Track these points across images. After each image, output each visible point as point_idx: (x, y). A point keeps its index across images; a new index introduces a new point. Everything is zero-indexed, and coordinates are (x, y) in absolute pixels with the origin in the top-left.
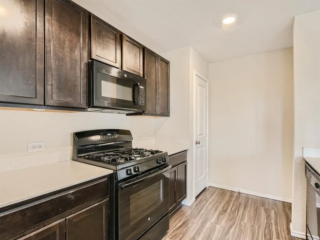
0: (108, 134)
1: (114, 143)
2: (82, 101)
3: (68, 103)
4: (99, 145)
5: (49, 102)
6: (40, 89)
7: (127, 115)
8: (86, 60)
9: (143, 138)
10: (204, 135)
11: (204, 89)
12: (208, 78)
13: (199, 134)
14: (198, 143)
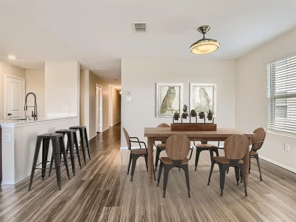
10: (20, 111)
11: (20, 84)
12: (25, 78)
13: (12, 110)
14: (9, 115)
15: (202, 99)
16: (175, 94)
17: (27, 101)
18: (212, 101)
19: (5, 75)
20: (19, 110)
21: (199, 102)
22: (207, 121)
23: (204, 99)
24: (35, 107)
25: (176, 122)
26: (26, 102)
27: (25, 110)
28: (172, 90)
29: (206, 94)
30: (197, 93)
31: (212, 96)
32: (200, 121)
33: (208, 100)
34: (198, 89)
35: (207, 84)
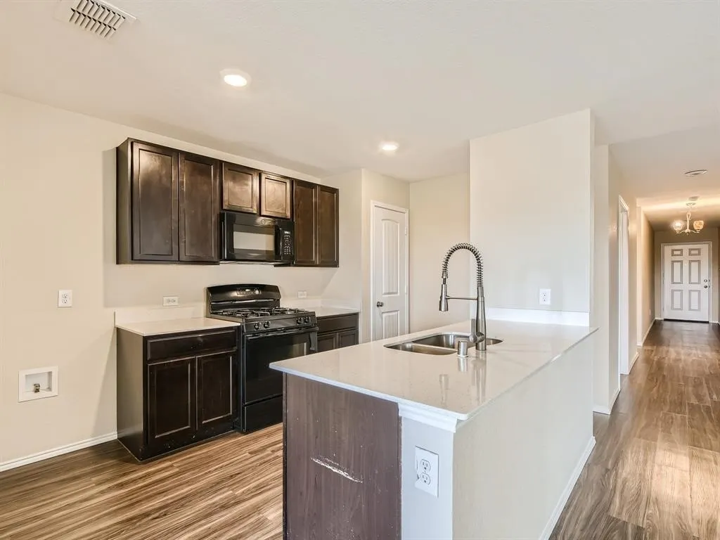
0: (247, 290)
1: (254, 301)
2: (214, 254)
3: (199, 257)
4: (237, 302)
5: (183, 258)
6: (175, 247)
7: (275, 266)
8: (218, 211)
9: (299, 297)
10: (399, 294)
11: (399, 225)
12: (407, 206)
13: (384, 292)
14: (380, 305)
17: (447, 275)
19: (372, 201)
20: (397, 293)
24: (478, 299)
26: (444, 282)
27: (443, 309)
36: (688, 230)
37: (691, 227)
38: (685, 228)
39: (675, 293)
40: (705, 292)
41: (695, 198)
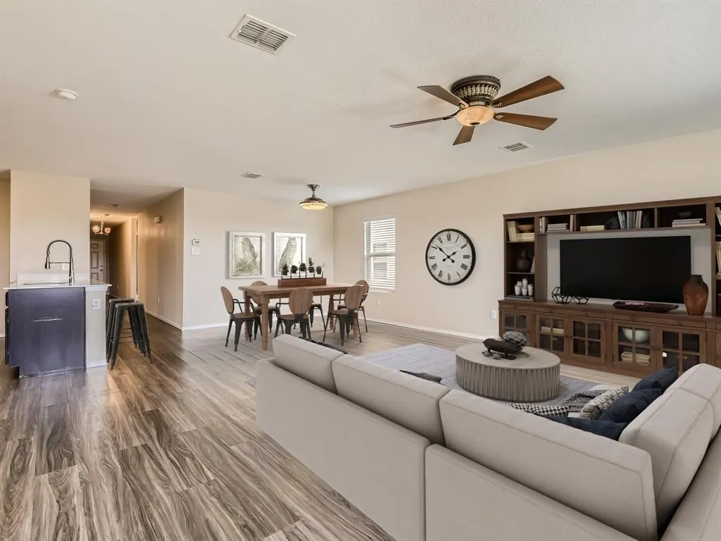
15: (247, 253)
16: (296, 246)
18: (259, 255)
21: (242, 257)
22: (317, 276)
23: (248, 254)
24: (70, 263)
25: (284, 277)
27: (48, 268)
28: (292, 241)
29: (252, 247)
30: (240, 245)
31: (259, 249)
32: (310, 275)
33: (254, 254)
34: (241, 239)
35: (253, 234)
36: (101, 233)
37: (104, 231)
38: (100, 231)
39: (93, 275)
40: (100, 273)
41: (108, 215)
